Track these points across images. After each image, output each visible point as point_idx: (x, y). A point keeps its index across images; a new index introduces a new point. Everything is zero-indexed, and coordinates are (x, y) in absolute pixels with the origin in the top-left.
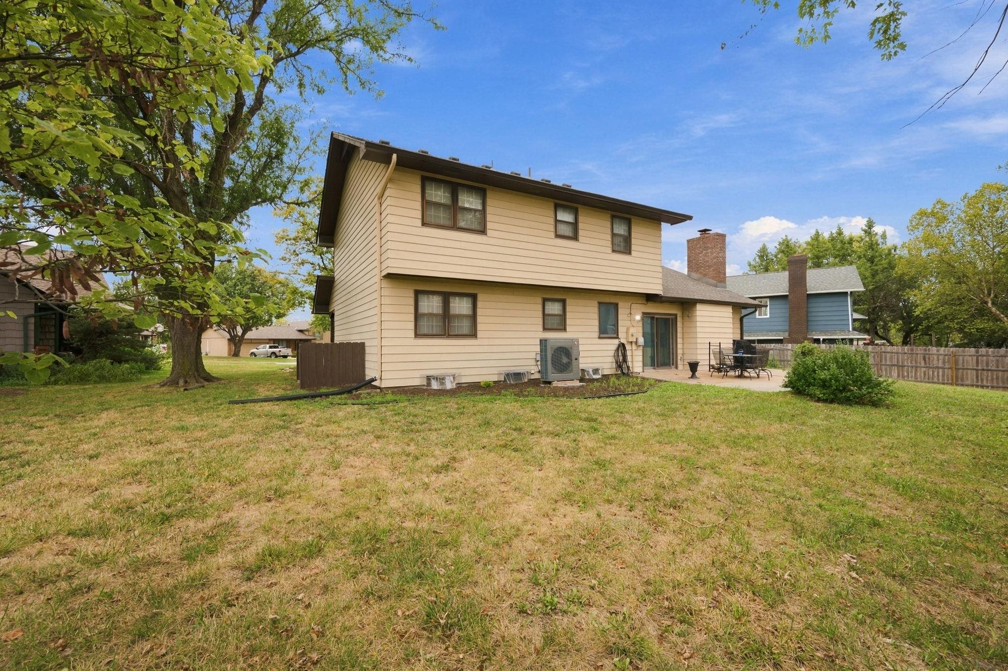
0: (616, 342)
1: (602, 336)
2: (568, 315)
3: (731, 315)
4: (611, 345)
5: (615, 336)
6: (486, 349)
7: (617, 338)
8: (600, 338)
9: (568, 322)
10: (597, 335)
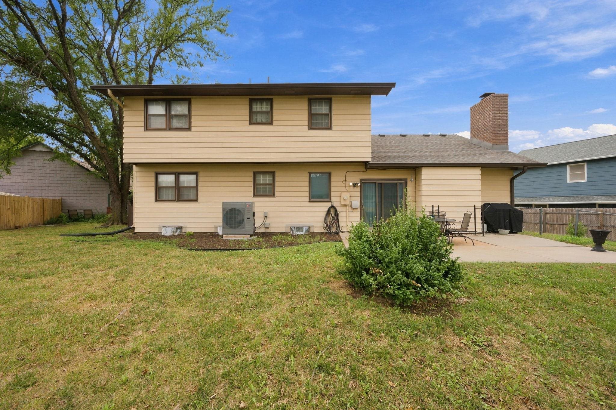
0: (329, 205)
1: (312, 200)
2: (277, 184)
3: (479, 177)
4: (323, 207)
5: (328, 200)
6: (205, 210)
7: (330, 201)
8: (310, 201)
9: (277, 189)
10: (307, 199)
